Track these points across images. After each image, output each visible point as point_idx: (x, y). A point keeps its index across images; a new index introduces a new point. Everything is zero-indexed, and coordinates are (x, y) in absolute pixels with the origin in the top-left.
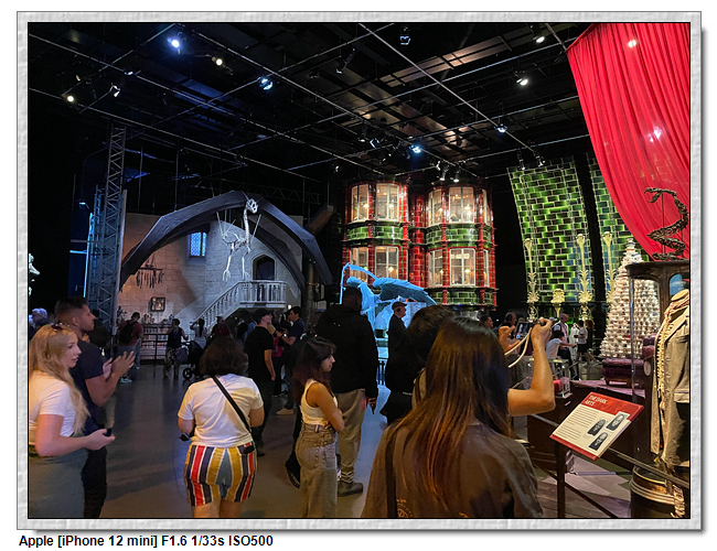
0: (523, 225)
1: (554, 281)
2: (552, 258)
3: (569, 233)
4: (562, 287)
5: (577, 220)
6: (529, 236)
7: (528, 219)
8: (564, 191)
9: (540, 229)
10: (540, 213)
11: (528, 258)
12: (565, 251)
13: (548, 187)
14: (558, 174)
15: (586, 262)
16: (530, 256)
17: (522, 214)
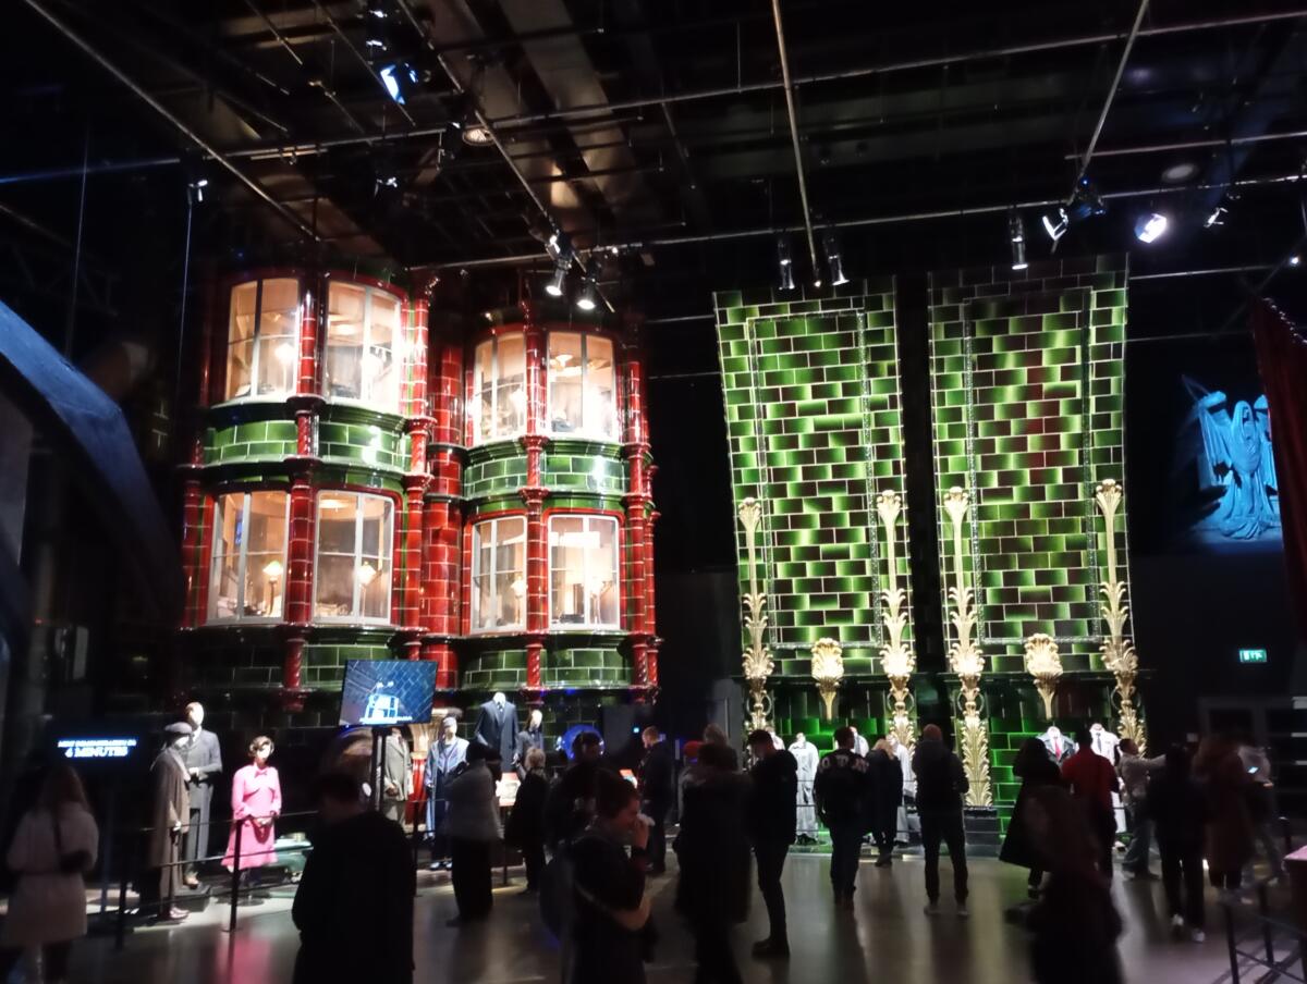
0: (740, 460)
1: (814, 618)
2: (810, 553)
3: (857, 486)
4: (834, 633)
5: (884, 452)
6: (751, 491)
7: (753, 444)
8: (858, 371)
9: (782, 474)
10: (785, 430)
11: (745, 554)
12: (844, 536)
13: (817, 359)
14: (848, 322)
15: (898, 566)
16: (751, 546)
17: (738, 429)
